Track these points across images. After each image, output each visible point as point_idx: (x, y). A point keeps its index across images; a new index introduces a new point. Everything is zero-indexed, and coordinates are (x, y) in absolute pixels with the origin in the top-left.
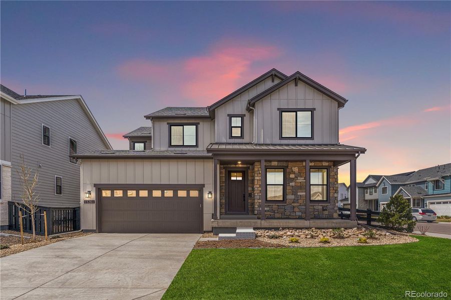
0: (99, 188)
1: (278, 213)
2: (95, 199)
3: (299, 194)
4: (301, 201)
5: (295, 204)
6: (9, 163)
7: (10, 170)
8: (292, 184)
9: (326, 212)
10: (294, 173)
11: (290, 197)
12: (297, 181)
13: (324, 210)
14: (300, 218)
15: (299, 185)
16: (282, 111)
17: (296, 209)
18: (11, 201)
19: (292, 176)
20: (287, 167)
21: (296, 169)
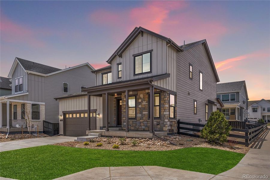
0: (65, 114)
1: (132, 126)
2: (63, 119)
3: (143, 113)
4: (144, 118)
5: (141, 121)
6: (44, 103)
7: (44, 106)
8: (140, 106)
9: (159, 126)
10: (141, 99)
11: (139, 115)
12: (143, 104)
13: (158, 125)
14: (144, 130)
15: (144, 106)
16: (135, 56)
17: (142, 124)
18: (45, 120)
19: (140, 101)
20: (137, 94)
21: (142, 96)
